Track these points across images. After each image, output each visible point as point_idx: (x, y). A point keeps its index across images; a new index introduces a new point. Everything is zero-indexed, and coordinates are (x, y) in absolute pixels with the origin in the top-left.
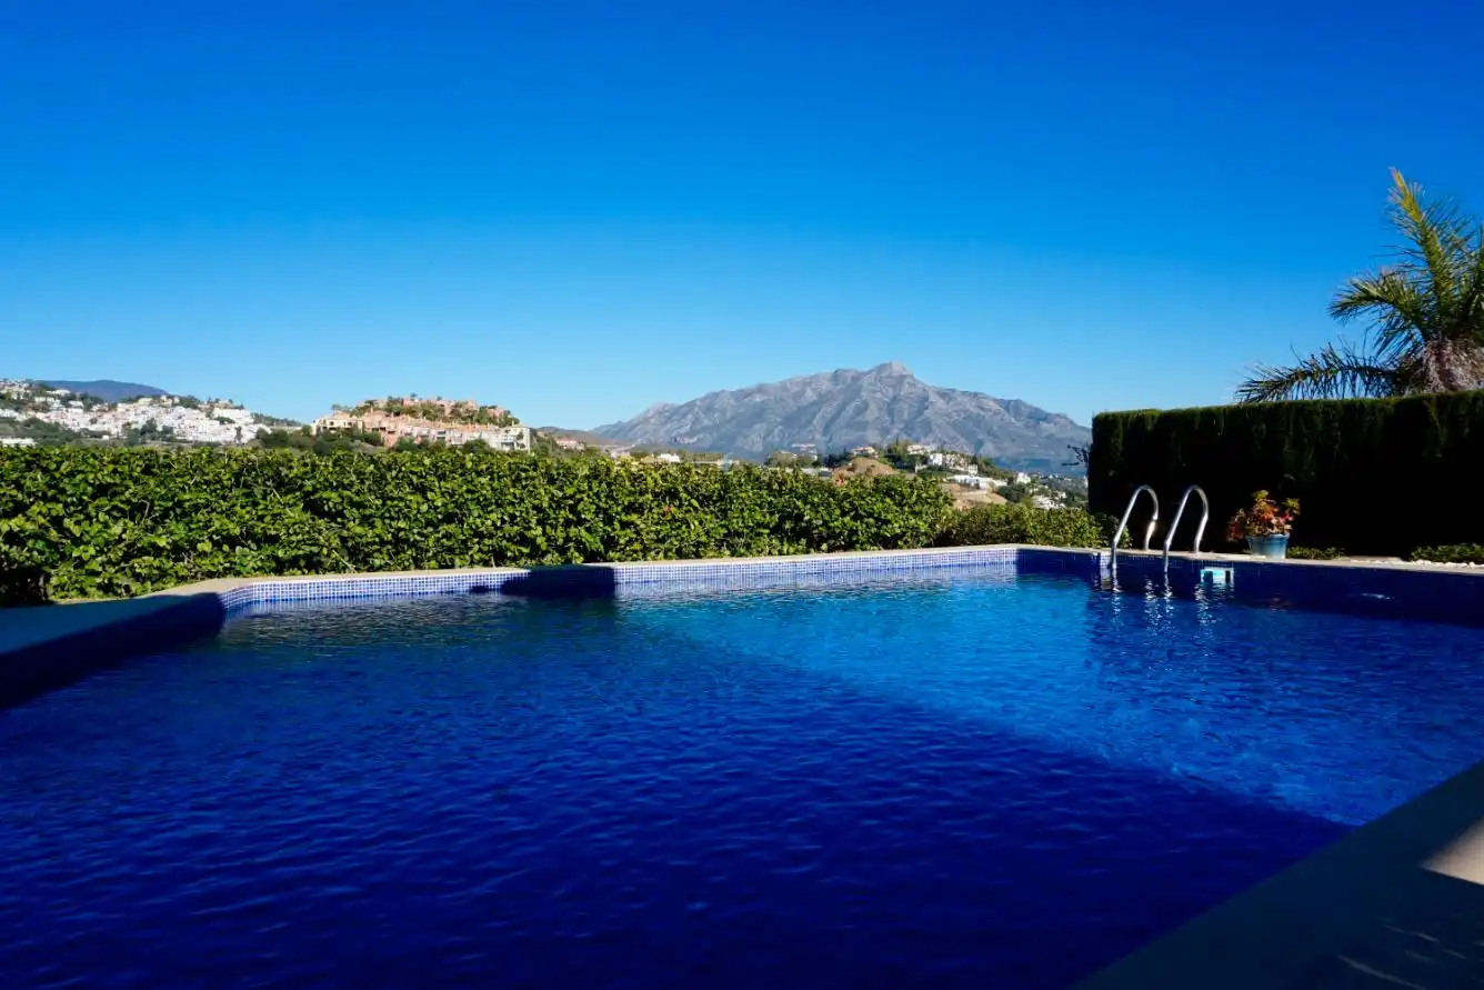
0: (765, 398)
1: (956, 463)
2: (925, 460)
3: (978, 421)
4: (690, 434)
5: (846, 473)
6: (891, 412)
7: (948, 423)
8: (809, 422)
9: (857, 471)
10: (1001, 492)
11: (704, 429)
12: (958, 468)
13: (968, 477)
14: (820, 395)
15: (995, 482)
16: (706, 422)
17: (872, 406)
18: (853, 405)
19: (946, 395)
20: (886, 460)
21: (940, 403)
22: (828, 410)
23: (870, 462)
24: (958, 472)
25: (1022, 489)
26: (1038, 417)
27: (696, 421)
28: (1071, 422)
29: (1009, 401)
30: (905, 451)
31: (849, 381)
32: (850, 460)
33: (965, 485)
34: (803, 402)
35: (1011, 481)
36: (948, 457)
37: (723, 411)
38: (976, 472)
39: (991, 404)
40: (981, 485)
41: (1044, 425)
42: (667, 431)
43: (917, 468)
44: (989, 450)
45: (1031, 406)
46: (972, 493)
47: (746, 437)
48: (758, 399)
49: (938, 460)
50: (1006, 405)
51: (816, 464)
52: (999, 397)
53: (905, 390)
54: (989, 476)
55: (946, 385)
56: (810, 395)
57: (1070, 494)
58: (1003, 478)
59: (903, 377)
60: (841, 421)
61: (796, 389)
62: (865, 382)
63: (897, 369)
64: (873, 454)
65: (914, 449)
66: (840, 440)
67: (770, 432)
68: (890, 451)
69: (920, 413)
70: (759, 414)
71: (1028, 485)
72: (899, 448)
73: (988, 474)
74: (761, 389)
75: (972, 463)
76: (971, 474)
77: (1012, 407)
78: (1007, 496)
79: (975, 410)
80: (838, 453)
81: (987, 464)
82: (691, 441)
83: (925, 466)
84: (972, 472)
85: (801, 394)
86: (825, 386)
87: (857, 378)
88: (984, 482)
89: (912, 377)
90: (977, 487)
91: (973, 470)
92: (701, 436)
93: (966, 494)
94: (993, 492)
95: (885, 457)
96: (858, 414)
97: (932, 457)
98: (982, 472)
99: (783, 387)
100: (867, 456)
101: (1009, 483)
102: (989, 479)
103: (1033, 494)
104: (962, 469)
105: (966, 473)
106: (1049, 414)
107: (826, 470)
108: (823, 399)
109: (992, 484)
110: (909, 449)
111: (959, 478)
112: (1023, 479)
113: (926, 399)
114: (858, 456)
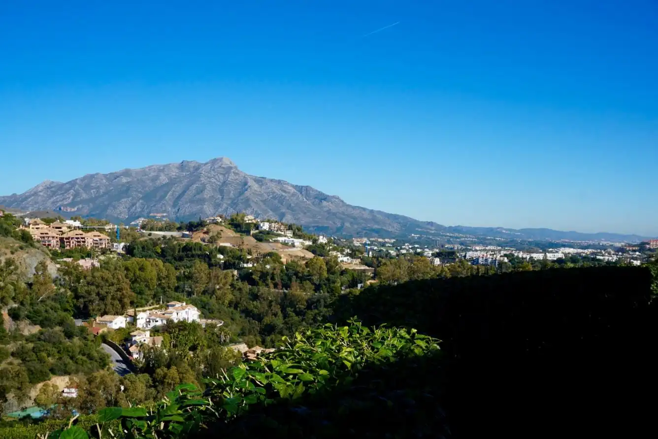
0: (129, 179)
1: (279, 229)
2: (257, 227)
3: (281, 200)
4: (72, 204)
5: (202, 235)
6: (221, 192)
7: (261, 201)
8: (163, 198)
9: (211, 234)
10: (308, 248)
11: (82, 202)
12: (280, 232)
13: (286, 238)
14: (170, 179)
15: (305, 242)
16: (85, 196)
17: (208, 187)
18: (195, 186)
19: (260, 181)
20: (230, 226)
21: (255, 186)
22: (178, 189)
23: (219, 228)
24: (280, 235)
25: (322, 246)
26: (322, 198)
27: (76, 195)
28: (343, 201)
29: (302, 187)
30: (243, 220)
31: (192, 169)
32: (205, 226)
33: (285, 244)
34: (158, 183)
35: (315, 241)
36: (273, 225)
37: (98, 188)
38: (291, 235)
39: (290, 188)
40: (296, 244)
41: (325, 203)
42: (53, 203)
43: (252, 232)
44: (304, 221)
45: (317, 191)
46: (290, 250)
47: (115, 208)
48: (124, 180)
49: (266, 226)
50: (300, 189)
51: (179, 229)
52: (295, 184)
53: (232, 177)
54: (300, 238)
55: (259, 175)
56: (164, 179)
57: (352, 250)
58: (309, 239)
59: (231, 168)
60: (186, 197)
61: (153, 174)
62: (203, 171)
63: (226, 162)
64: (221, 222)
65: (249, 219)
66: (188, 211)
67: (134, 205)
68: (232, 220)
69: (241, 193)
70: (126, 190)
71: (326, 244)
72: (239, 218)
73: (299, 237)
74: (127, 173)
75: (289, 229)
76: (288, 237)
77: (304, 190)
78: (314, 252)
79: (279, 192)
80: (195, 220)
81: (299, 230)
82: (73, 210)
83: (257, 231)
84: (289, 235)
85: (156, 178)
86: (174, 173)
87: (197, 168)
88: (298, 242)
89: (236, 168)
90: (293, 246)
91: (289, 233)
92: (80, 206)
93: (286, 250)
94: (303, 248)
95: (229, 224)
96: (198, 193)
97: (262, 225)
98: (295, 235)
99: (144, 172)
100: (217, 223)
101: (313, 243)
102: (301, 240)
103: (329, 251)
104: (283, 233)
105: (285, 236)
106: (328, 196)
107: (187, 233)
108: (172, 182)
109: (302, 244)
110: (246, 219)
111: (280, 239)
112: (322, 240)
113: (246, 183)
114: (210, 223)
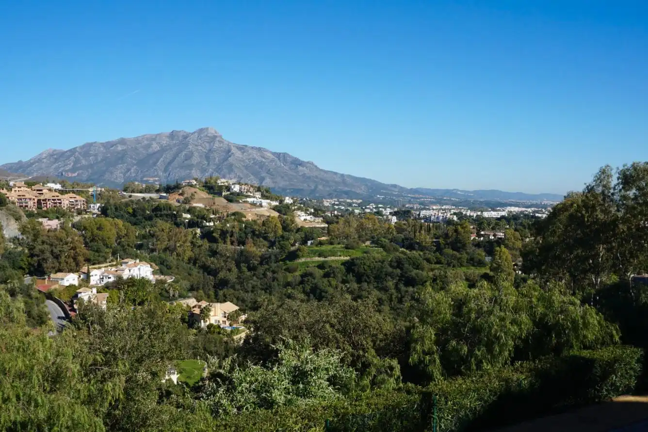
0: (125, 148)
1: (248, 191)
2: (228, 188)
3: (262, 165)
4: (73, 170)
5: (177, 197)
6: (207, 158)
7: (243, 166)
8: (155, 164)
9: (186, 195)
10: (275, 208)
11: (82, 168)
12: (249, 194)
13: (255, 199)
14: (161, 146)
15: (272, 202)
16: (84, 162)
17: (196, 154)
18: (184, 153)
19: (242, 149)
20: (204, 188)
21: (238, 154)
22: (168, 156)
23: (193, 190)
24: (249, 197)
25: (287, 206)
26: (297, 163)
27: (77, 161)
28: (316, 166)
29: (280, 154)
30: (216, 183)
31: (181, 138)
32: (180, 188)
33: (254, 204)
34: (150, 151)
35: (281, 202)
36: (243, 187)
37: (96, 155)
38: (260, 197)
39: (269, 155)
40: (263, 204)
41: (300, 168)
42: (57, 169)
43: (223, 194)
44: (268, 183)
45: (293, 157)
46: (257, 209)
47: (112, 173)
48: (120, 148)
49: (236, 189)
50: (278, 155)
51: (158, 191)
52: (273, 151)
53: (217, 145)
54: (268, 199)
55: (241, 143)
56: (155, 147)
57: (315, 210)
58: (276, 200)
59: (215, 137)
60: (175, 163)
61: (146, 142)
62: (191, 140)
63: (211, 132)
64: (196, 184)
65: (222, 182)
66: (175, 175)
67: (129, 170)
68: (206, 183)
69: (226, 159)
70: (121, 157)
71: (291, 204)
72: (212, 181)
73: (267, 198)
74: (122, 141)
75: (258, 191)
76: (257, 198)
77: (282, 157)
78: (279, 211)
79: (260, 159)
80: (173, 184)
81: (267, 191)
82: (74, 175)
83: (229, 193)
84: (257, 196)
85: (149, 146)
86: (165, 142)
87: (186, 137)
88: (265, 202)
89: (221, 136)
90: (261, 206)
91: (258, 195)
92: (80, 171)
93: (254, 210)
94: (270, 208)
95: (203, 186)
96: (186, 160)
97: (233, 187)
98: (264, 197)
99: (137, 141)
100: (192, 186)
101: (280, 203)
102: (268, 201)
103: (294, 210)
104: (252, 194)
105: (254, 197)
106: (303, 162)
107: (165, 195)
108: (163, 150)
109: (269, 204)
110: (219, 182)
111: (250, 200)
112: (288, 200)
113: (229, 151)
114: (185, 186)
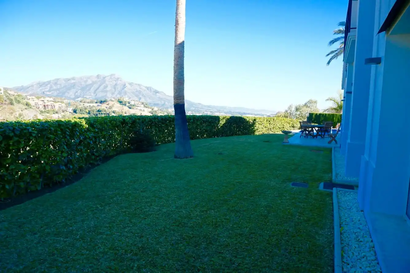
0: (75, 81)
1: (138, 104)
2: (129, 103)
3: (140, 92)
4: (49, 91)
5: (106, 106)
6: (115, 88)
7: (131, 92)
8: (89, 90)
9: (110, 105)
11: (53, 90)
16: (54, 87)
17: (109, 86)
18: (103, 85)
19: (131, 84)
20: (118, 102)
21: (129, 86)
22: (96, 86)
23: (113, 103)
26: (156, 92)
27: (51, 87)
28: (165, 94)
30: (123, 100)
31: (102, 78)
32: (107, 102)
34: (87, 84)
36: (136, 102)
37: (60, 84)
39: (143, 87)
41: (157, 94)
42: (41, 90)
43: (127, 105)
45: (154, 89)
47: (68, 93)
48: (73, 81)
49: (133, 103)
50: (148, 88)
51: (96, 103)
52: (145, 86)
53: (119, 82)
56: (90, 82)
58: (150, 108)
59: (118, 78)
60: (99, 90)
61: (85, 79)
62: (107, 79)
63: (117, 76)
64: (114, 100)
65: (126, 99)
66: (101, 96)
67: (77, 92)
69: (123, 89)
70: (73, 86)
74: (73, 79)
75: (142, 104)
79: (139, 89)
80: (103, 100)
81: (146, 104)
82: (49, 93)
83: (129, 105)
85: (86, 81)
86: (95, 80)
87: (105, 77)
88: (146, 109)
89: (121, 78)
90: (144, 111)
91: (143, 106)
92: (53, 92)
94: (148, 112)
95: (118, 101)
96: (105, 88)
97: (131, 102)
98: (145, 107)
99: (81, 78)
100: (112, 101)
101: (152, 110)
103: (159, 113)
104: (139, 106)
106: (159, 91)
107: (100, 104)
108: (94, 83)
111: (139, 108)
112: (156, 109)
113: (125, 85)
114: (109, 101)
